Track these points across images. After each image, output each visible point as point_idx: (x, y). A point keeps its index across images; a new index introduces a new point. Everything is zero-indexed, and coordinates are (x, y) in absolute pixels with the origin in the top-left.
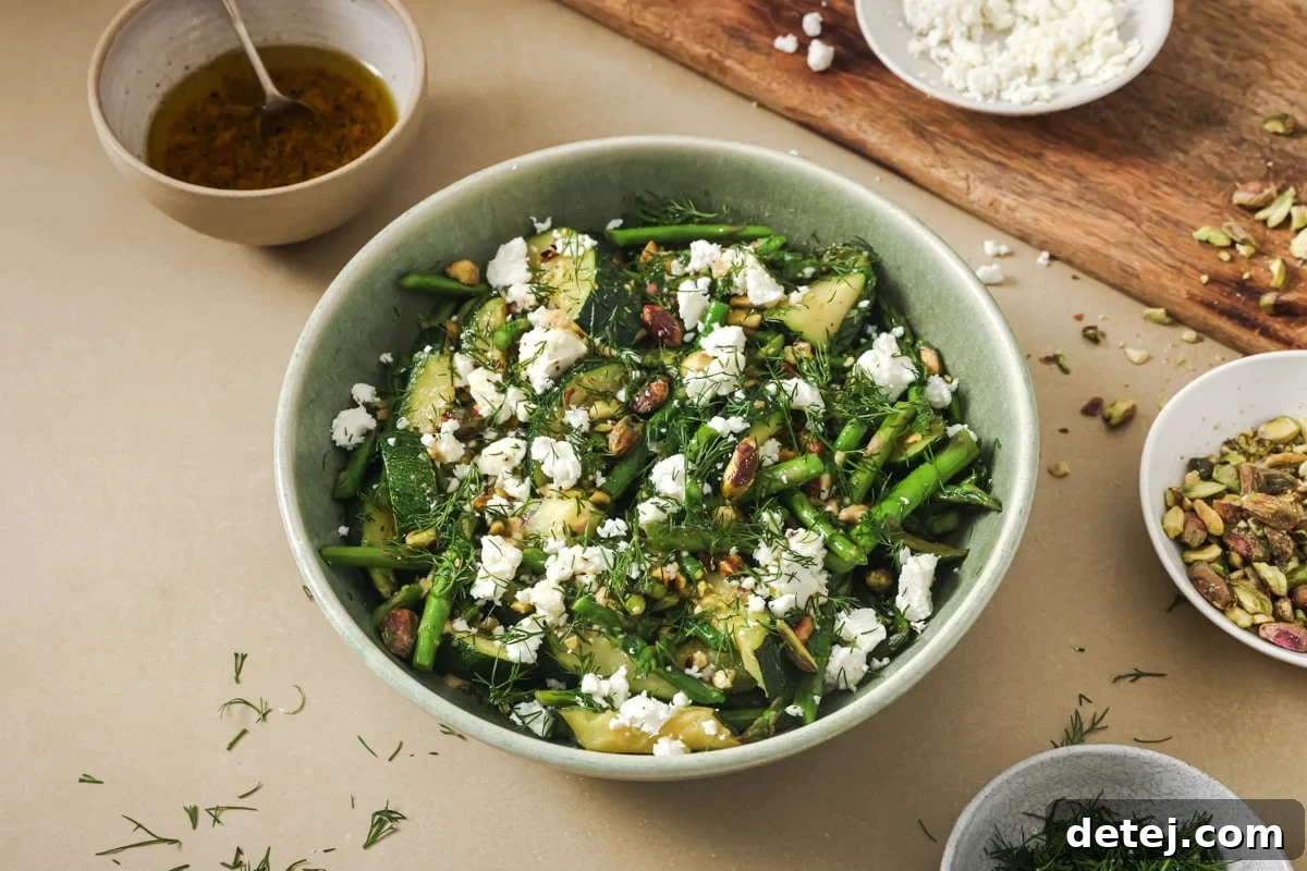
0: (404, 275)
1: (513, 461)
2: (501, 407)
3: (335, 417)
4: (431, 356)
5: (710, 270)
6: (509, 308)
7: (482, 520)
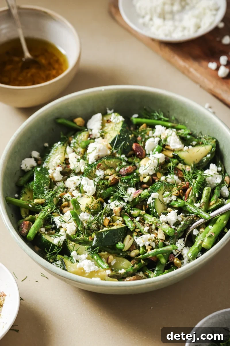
0: (58, 118)
1: (76, 184)
2: (77, 167)
3: (23, 159)
4: (60, 145)
5: (160, 136)
6: (89, 136)
7: (61, 201)
